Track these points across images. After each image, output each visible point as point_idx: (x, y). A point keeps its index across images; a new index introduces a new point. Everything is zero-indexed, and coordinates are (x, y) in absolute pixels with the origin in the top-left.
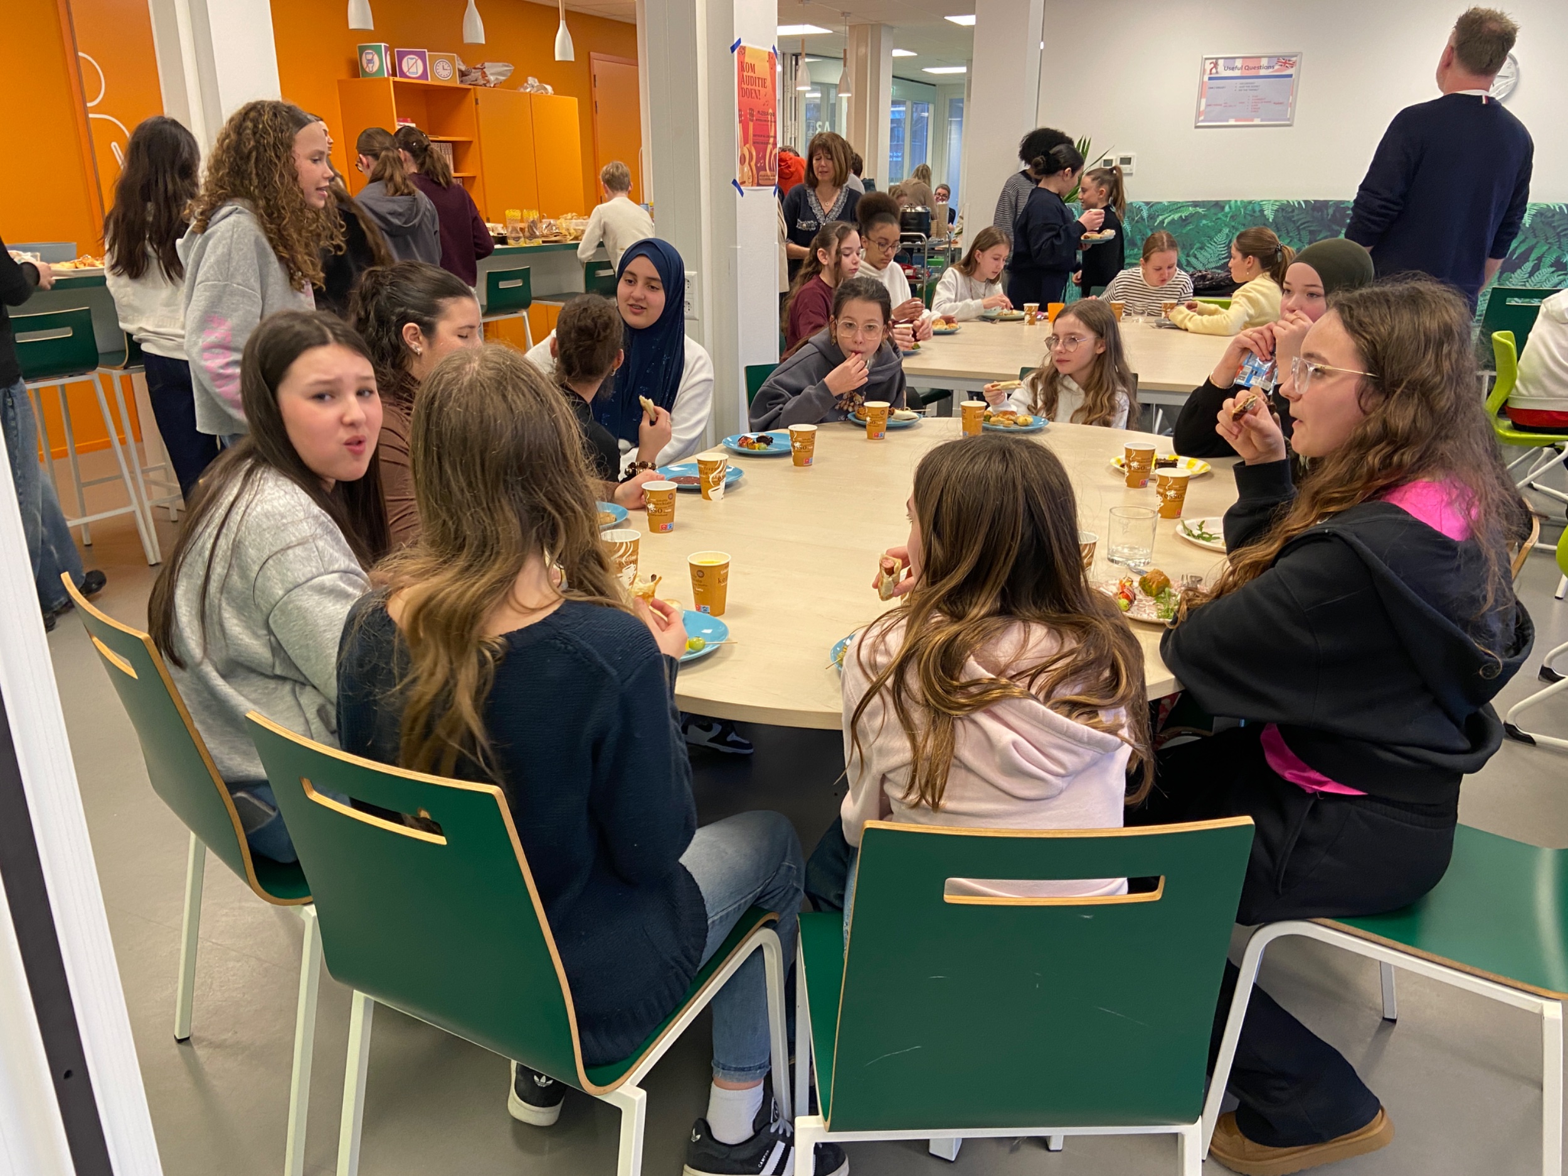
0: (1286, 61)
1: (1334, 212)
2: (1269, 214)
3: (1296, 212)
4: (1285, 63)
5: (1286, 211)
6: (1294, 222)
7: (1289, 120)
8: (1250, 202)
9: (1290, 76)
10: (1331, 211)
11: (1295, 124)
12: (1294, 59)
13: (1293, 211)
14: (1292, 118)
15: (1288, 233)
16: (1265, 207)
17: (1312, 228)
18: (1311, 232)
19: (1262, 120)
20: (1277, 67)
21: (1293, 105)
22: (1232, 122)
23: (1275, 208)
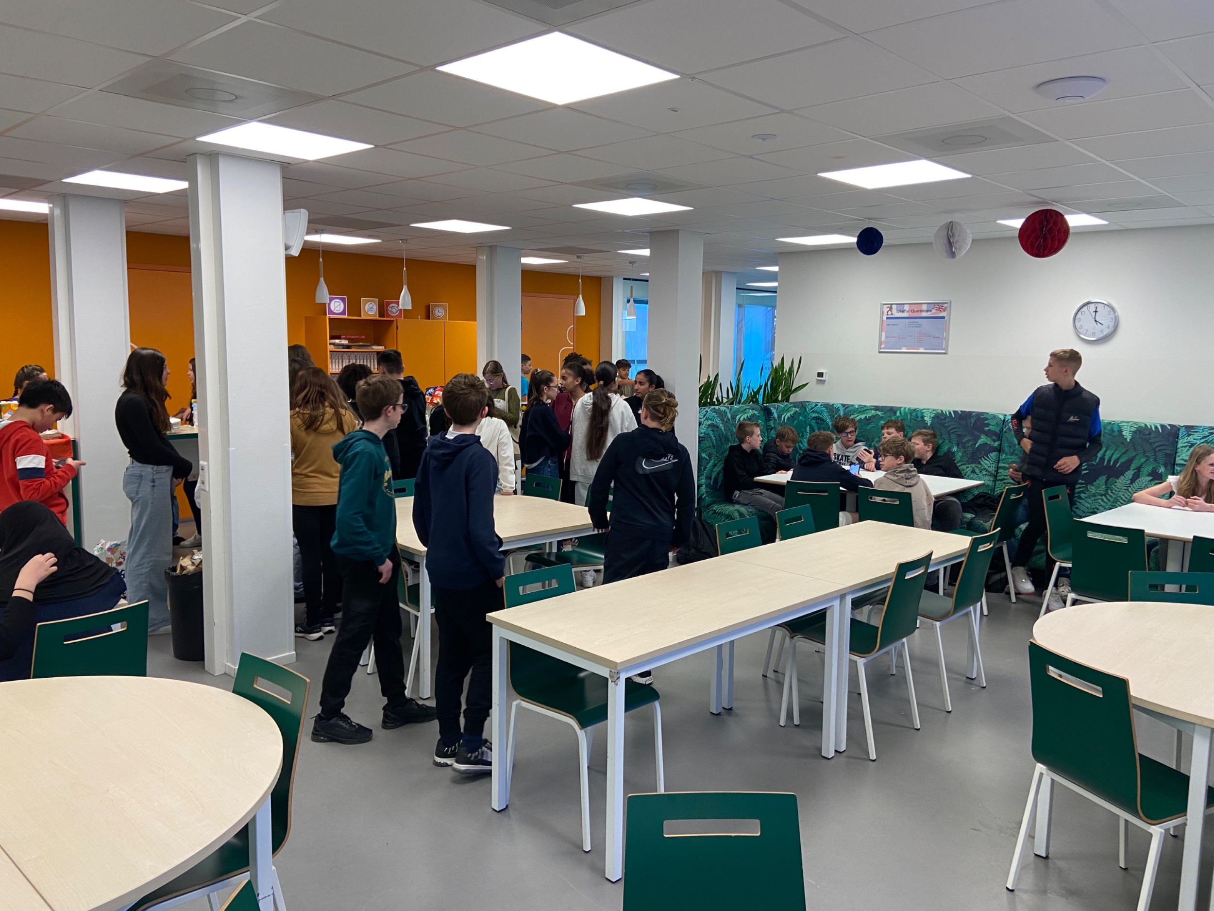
0: (940, 307)
1: (976, 421)
2: (928, 420)
3: (947, 420)
4: (939, 308)
5: (940, 418)
6: (946, 427)
7: (944, 349)
8: (915, 410)
9: (944, 318)
10: (973, 420)
11: (949, 353)
12: (945, 305)
13: (945, 418)
14: (946, 348)
16: (925, 414)
17: (959, 433)
18: (958, 436)
19: (925, 349)
20: (933, 311)
21: (947, 339)
22: (904, 350)
23: (933, 415)
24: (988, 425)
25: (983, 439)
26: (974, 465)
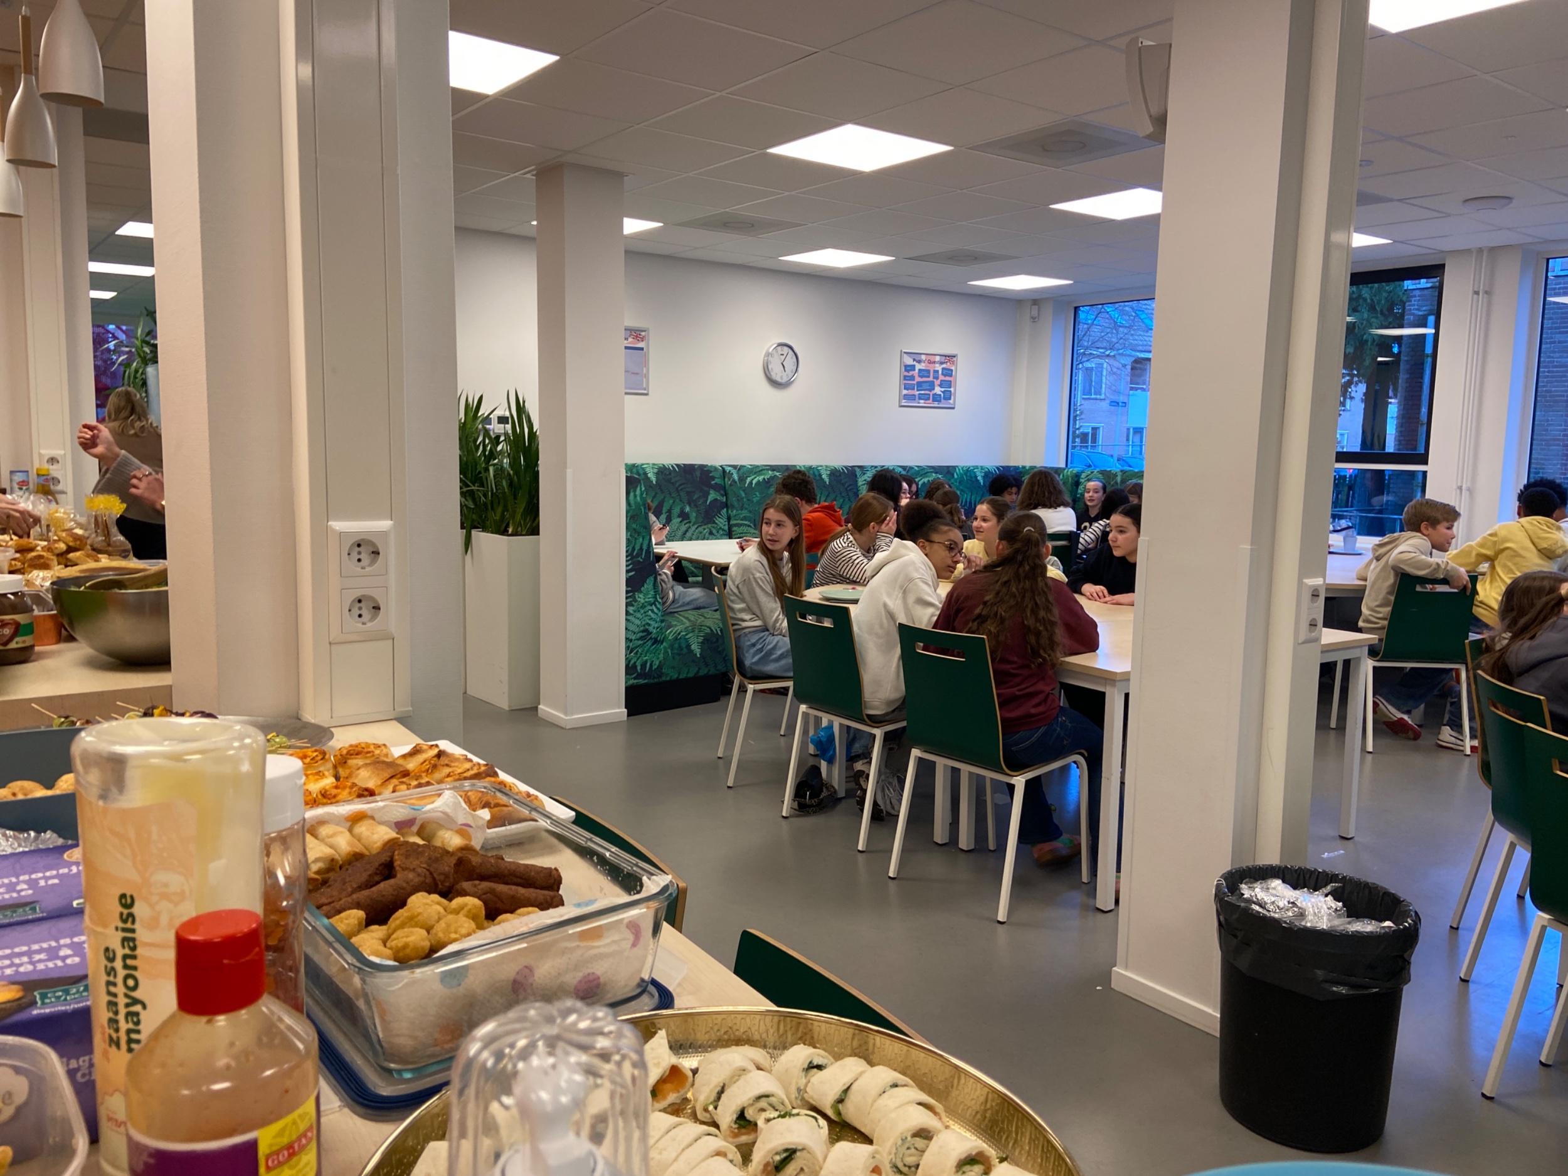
0: (638, 334)
1: (701, 474)
2: (652, 476)
3: (673, 475)
4: (638, 336)
5: (663, 472)
6: (673, 483)
7: (645, 389)
8: (634, 465)
9: (642, 349)
10: (698, 474)
11: (650, 394)
12: (643, 334)
13: (670, 474)
14: (647, 388)
15: (670, 494)
16: (648, 470)
17: (688, 490)
18: (688, 493)
20: (630, 340)
21: (647, 376)
23: (655, 471)
24: (713, 478)
25: (713, 495)
26: (710, 526)
